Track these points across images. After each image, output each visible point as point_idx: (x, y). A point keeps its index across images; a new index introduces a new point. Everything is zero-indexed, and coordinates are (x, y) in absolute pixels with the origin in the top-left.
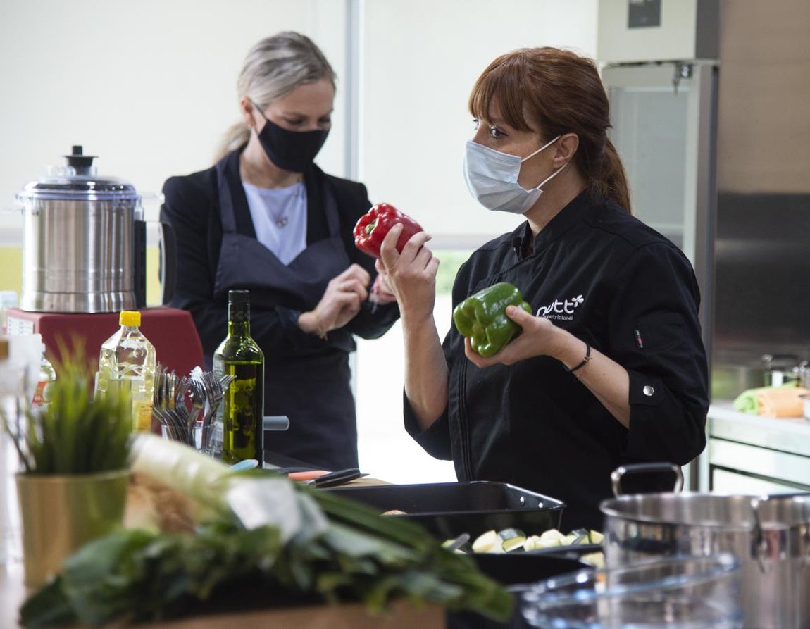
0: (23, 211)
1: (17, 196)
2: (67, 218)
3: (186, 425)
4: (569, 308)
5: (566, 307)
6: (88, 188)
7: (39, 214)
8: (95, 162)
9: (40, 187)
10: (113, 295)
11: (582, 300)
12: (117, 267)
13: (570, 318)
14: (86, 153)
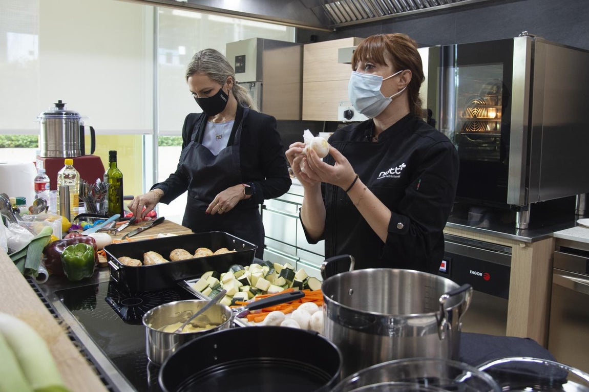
0: (40, 122)
1: (37, 118)
2: (55, 124)
3: (93, 202)
4: (398, 171)
5: (396, 171)
6: (62, 114)
7: (45, 123)
8: (65, 105)
9: (45, 114)
10: (72, 151)
11: (405, 166)
12: (74, 142)
13: (399, 177)
14: (63, 103)
